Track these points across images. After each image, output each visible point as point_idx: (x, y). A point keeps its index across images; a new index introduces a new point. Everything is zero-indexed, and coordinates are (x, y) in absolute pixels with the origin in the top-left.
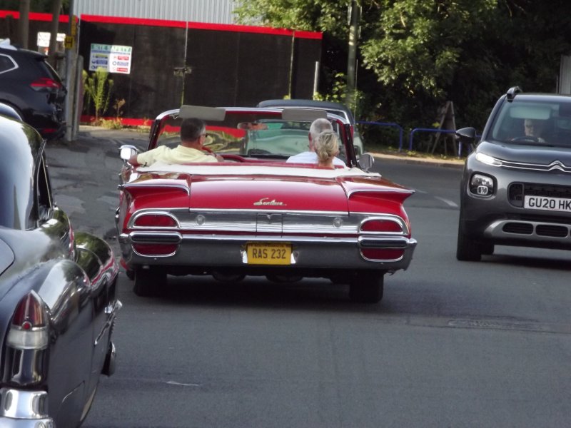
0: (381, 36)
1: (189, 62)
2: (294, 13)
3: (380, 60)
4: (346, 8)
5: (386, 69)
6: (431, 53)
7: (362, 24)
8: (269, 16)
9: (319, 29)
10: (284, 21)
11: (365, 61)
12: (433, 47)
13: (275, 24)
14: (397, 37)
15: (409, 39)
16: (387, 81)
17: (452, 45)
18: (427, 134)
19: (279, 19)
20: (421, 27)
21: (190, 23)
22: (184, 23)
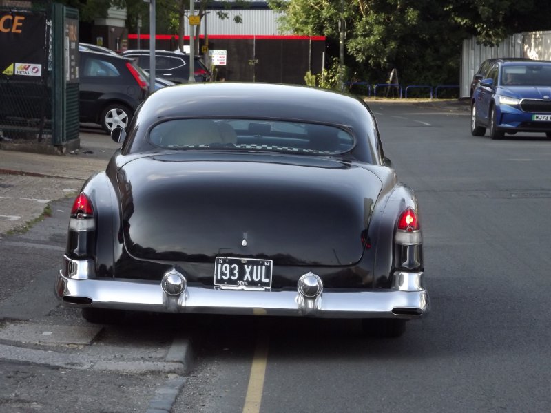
0: (356, 36)
1: (256, 57)
2: (310, 27)
3: (356, 50)
4: (337, 23)
5: (360, 54)
6: (383, 44)
7: (346, 31)
8: (297, 30)
9: (323, 35)
10: (305, 32)
11: (349, 50)
12: (384, 40)
13: (300, 34)
14: (365, 36)
15: (372, 37)
16: (361, 61)
17: (395, 39)
18: (383, 87)
19: (302, 31)
20: (378, 30)
21: (256, 36)
22: (253, 36)
